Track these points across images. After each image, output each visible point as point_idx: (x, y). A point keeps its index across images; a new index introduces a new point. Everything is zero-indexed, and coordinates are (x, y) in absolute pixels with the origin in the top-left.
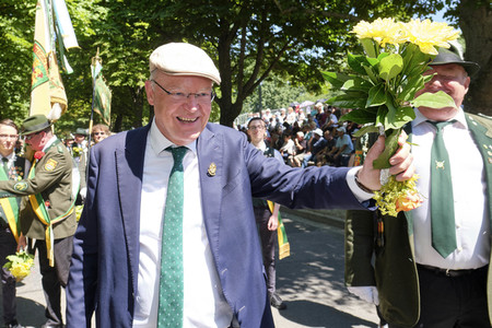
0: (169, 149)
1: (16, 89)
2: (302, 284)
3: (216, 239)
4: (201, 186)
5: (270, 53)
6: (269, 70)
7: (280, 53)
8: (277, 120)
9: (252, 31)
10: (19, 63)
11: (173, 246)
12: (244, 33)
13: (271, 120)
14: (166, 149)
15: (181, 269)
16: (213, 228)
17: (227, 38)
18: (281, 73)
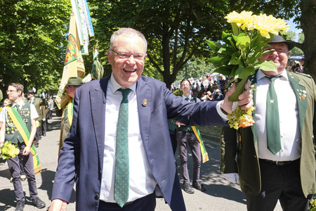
0: (119, 90)
1: (45, 67)
2: (207, 176)
3: (147, 142)
4: (139, 111)
5: (192, 44)
6: (192, 55)
7: (198, 45)
8: (197, 84)
9: (182, 32)
10: (46, 52)
11: (122, 145)
12: (177, 33)
13: (194, 84)
14: (118, 90)
15: (128, 158)
16: (146, 136)
17: (167, 36)
18: (199, 56)
